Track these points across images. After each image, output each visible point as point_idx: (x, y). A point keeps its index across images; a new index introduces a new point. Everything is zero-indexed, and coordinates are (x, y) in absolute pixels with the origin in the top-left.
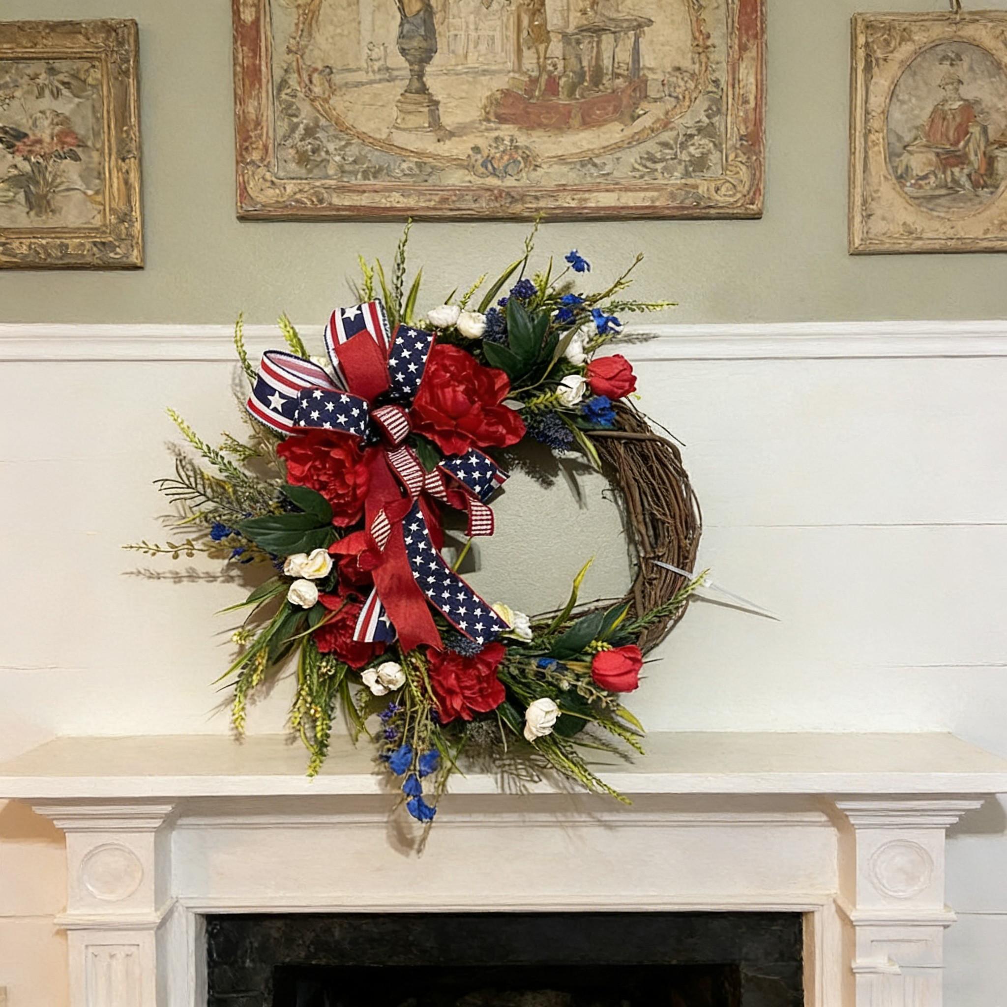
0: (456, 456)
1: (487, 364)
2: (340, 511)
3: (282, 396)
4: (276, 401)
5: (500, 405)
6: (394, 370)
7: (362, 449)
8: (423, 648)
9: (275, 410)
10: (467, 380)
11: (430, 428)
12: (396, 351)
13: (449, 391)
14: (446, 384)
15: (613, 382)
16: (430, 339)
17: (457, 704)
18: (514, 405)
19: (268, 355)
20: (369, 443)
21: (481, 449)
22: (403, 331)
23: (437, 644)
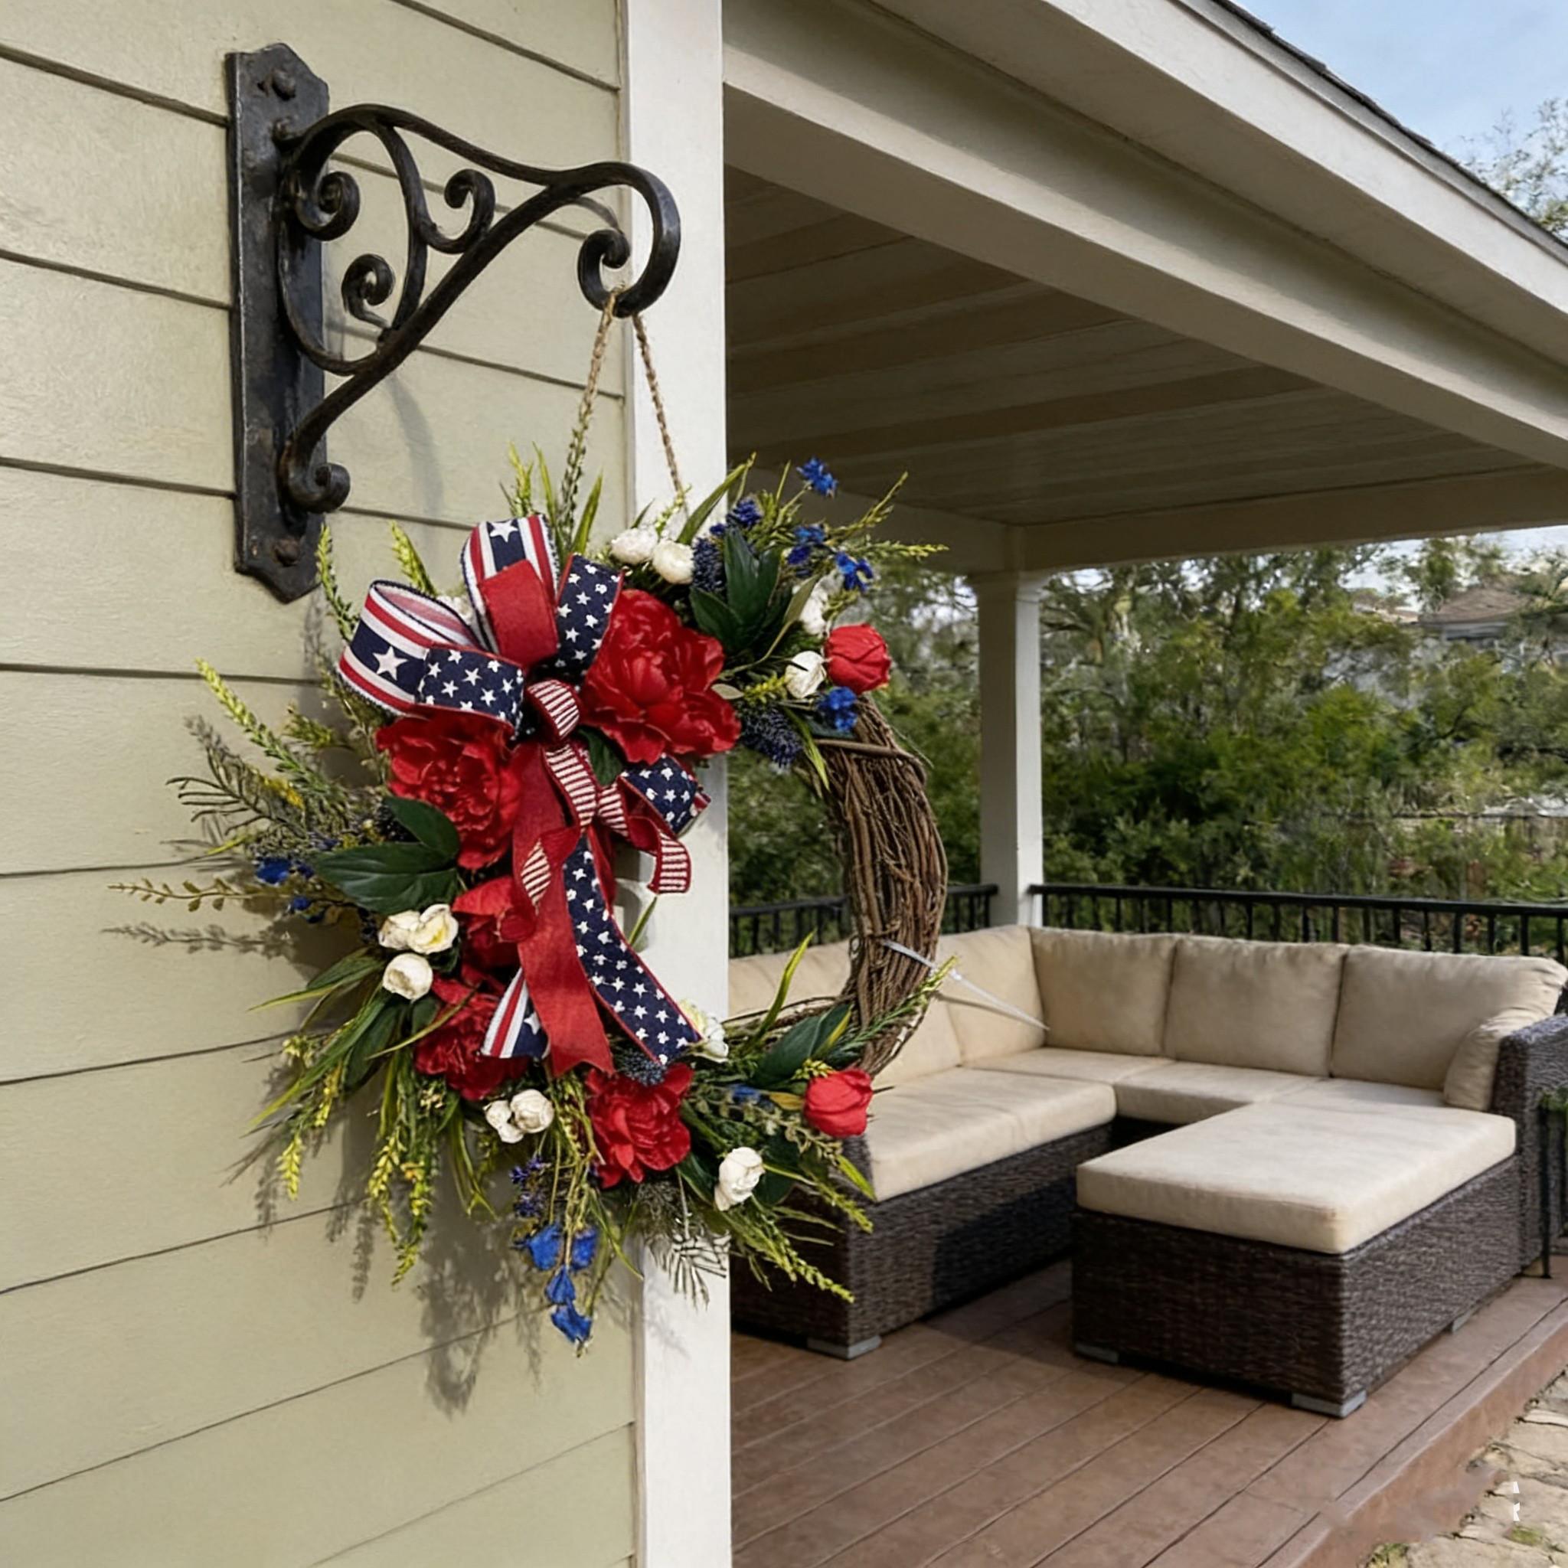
0: (644, 765)
1: (693, 624)
2: (474, 843)
3: (399, 653)
4: (389, 662)
5: (710, 692)
6: (564, 624)
7: (511, 745)
8: (582, 1070)
9: (386, 675)
10: (666, 647)
11: (609, 719)
12: (569, 594)
13: (640, 664)
14: (636, 653)
15: (860, 667)
16: (616, 579)
17: (626, 1156)
18: (727, 692)
19: (379, 586)
20: (522, 738)
21: (678, 756)
22: (579, 565)
23: (603, 1063)
